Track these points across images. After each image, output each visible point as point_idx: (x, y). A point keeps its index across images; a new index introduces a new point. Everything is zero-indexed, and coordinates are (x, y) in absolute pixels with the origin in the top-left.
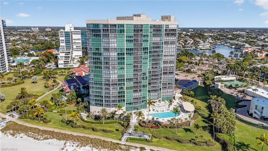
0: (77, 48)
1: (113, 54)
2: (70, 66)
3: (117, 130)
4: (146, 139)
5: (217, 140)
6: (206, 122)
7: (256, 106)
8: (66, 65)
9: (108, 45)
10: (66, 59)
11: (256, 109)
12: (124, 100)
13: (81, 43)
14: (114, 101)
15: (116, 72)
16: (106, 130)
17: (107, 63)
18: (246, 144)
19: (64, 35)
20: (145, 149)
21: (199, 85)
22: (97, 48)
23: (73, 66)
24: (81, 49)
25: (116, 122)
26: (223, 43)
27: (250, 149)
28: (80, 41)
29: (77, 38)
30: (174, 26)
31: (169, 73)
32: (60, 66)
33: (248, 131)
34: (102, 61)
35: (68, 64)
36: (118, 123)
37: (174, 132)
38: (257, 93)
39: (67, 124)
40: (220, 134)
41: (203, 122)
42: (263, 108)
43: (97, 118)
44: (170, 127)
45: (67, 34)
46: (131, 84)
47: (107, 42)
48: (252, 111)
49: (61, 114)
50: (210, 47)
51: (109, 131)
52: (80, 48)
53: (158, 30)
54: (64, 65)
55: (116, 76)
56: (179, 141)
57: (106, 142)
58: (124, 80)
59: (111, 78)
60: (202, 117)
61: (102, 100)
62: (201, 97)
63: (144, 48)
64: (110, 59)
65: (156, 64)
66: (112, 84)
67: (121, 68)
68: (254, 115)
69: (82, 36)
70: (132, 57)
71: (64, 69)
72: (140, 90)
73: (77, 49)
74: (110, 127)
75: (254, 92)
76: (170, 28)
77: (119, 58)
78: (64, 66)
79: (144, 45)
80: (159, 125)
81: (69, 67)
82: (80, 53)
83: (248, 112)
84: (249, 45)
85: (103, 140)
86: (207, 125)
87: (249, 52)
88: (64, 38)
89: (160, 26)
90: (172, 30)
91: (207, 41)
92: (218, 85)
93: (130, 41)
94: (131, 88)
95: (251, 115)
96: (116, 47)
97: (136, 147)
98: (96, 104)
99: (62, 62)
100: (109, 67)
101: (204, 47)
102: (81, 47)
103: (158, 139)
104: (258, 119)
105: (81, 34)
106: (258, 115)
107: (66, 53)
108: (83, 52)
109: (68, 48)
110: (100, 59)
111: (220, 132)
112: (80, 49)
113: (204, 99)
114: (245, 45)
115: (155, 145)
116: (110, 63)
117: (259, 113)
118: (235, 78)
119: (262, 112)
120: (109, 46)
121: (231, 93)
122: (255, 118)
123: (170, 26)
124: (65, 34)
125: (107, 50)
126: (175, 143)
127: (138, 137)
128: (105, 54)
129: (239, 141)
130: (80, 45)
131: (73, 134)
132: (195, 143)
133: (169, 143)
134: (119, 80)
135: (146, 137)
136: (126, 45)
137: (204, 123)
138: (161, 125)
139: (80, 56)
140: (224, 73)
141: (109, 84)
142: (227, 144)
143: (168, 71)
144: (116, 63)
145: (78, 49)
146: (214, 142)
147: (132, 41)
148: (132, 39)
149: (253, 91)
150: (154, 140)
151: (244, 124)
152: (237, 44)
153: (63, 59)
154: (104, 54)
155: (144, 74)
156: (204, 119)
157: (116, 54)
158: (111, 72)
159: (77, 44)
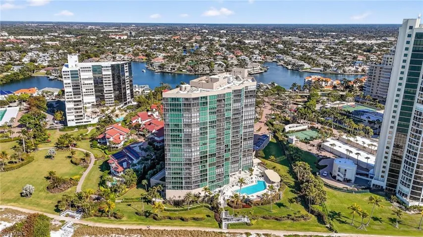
0: (87, 91)
1: (196, 130)
2: (85, 122)
3: (208, 216)
4: (246, 223)
5: (312, 212)
6: (295, 193)
7: (339, 169)
8: (79, 121)
9: (190, 120)
10: (77, 112)
11: (339, 171)
12: (206, 179)
13: (93, 85)
14: (196, 181)
15: (198, 149)
16: (198, 218)
17: (188, 140)
18: (338, 212)
19: (70, 76)
20: (251, 235)
21: (270, 140)
22: (176, 124)
23: (90, 121)
24: (94, 93)
25: (202, 206)
26: (274, 60)
27: (342, 217)
28: (92, 82)
29: (87, 77)
30: (253, 87)
31: (249, 138)
32: (70, 124)
33: (335, 196)
34: (182, 138)
35: (81, 119)
36: (205, 206)
37: (267, 209)
38: (334, 148)
39: (147, 217)
40: (314, 206)
41: (291, 192)
42: (346, 170)
43: (177, 204)
44: (262, 204)
45: (74, 74)
46: (215, 159)
47: (188, 117)
48: (335, 173)
49: (128, 204)
50: (262, 70)
51: (202, 219)
52: (91, 91)
53: (238, 95)
54: (77, 121)
55: (198, 153)
56: (277, 219)
57: (208, 232)
58: (207, 156)
59: (193, 157)
60: (289, 186)
61: (182, 182)
62: (278, 158)
63: (226, 118)
64: (193, 135)
65: (237, 132)
66: (194, 163)
67: (204, 144)
68: (338, 178)
69: (93, 74)
70: (215, 130)
71: (77, 127)
72: (223, 165)
73: (88, 94)
74: (198, 213)
75: (332, 147)
76: (249, 90)
77: (201, 134)
78: (76, 123)
79: (227, 115)
80: (250, 204)
81: (84, 124)
82: (92, 99)
83: (331, 174)
84: (309, 64)
85: (203, 230)
86: (296, 196)
87: (313, 81)
88: (69, 81)
89: (240, 91)
90: (251, 91)
91: (255, 58)
92: (293, 139)
93: (213, 112)
94: (214, 164)
95: (334, 177)
96: (198, 122)
97: (241, 234)
98: (174, 188)
99: (73, 118)
100: (191, 145)
101: (253, 70)
102: (94, 90)
103: (256, 220)
104: (341, 181)
105: (93, 71)
106: (341, 177)
107: (75, 101)
108: (97, 97)
109: (78, 94)
110: (180, 136)
111: (313, 204)
112: (92, 93)
113: (282, 161)
114: (304, 65)
115: (257, 227)
116: (193, 140)
117: (342, 176)
118: (307, 126)
119: (345, 175)
120: (191, 122)
121: (309, 150)
122: (339, 181)
123: (249, 87)
124: (71, 74)
125: (189, 125)
126: (273, 222)
127: (237, 222)
128: (187, 130)
129: (330, 210)
130: (92, 87)
131: (166, 229)
132: (293, 219)
133: (268, 223)
134: (201, 157)
135: (246, 220)
136: (209, 118)
137: (293, 194)
138: (252, 203)
139: (93, 103)
140: (294, 120)
141: (191, 164)
142: (322, 216)
143: (248, 137)
144: (198, 139)
145: (90, 93)
146: (310, 215)
147: (216, 112)
148: (215, 110)
149: (330, 146)
150: (254, 222)
151: (330, 189)
152: (294, 64)
153: (73, 112)
154: (185, 130)
155: (227, 146)
156: (291, 189)
157: (198, 129)
158: (193, 150)
159: (87, 85)
